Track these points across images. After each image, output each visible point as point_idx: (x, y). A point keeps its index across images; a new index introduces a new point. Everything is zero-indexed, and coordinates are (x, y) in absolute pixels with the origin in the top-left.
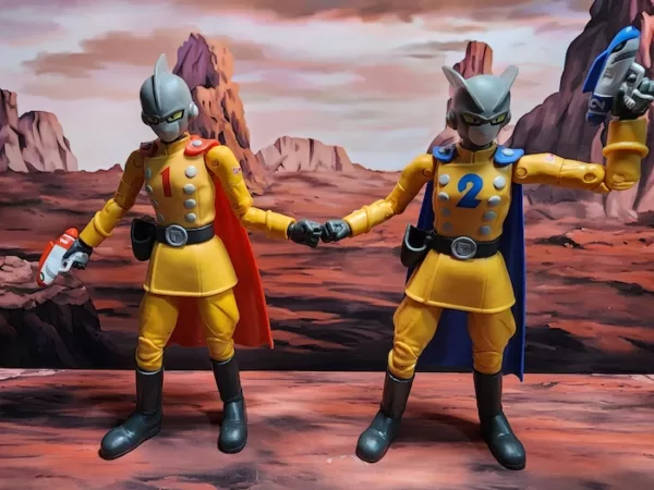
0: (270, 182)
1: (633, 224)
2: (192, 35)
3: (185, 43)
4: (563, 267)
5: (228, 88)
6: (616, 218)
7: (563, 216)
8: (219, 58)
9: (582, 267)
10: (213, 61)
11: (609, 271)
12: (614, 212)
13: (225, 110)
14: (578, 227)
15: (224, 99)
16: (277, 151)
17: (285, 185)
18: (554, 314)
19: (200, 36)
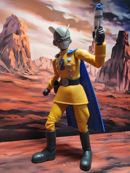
0: (37, 71)
1: (124, 93)
2: (12, 15)
3: (10, 17)
4: (112, 103)
5: (25, 36)
6: (121, 92)
7: (112, 90)
8: (22, 26)
9: (115, 103)
10: (20, 26)
11: (120, 105)
12: (121, 90)
13: (23, 43)
14: (115, 93)
15: (23, 40)
16: (40, 61)
17: (42, 73)
18: (110, 116)
19: (15, 16)
